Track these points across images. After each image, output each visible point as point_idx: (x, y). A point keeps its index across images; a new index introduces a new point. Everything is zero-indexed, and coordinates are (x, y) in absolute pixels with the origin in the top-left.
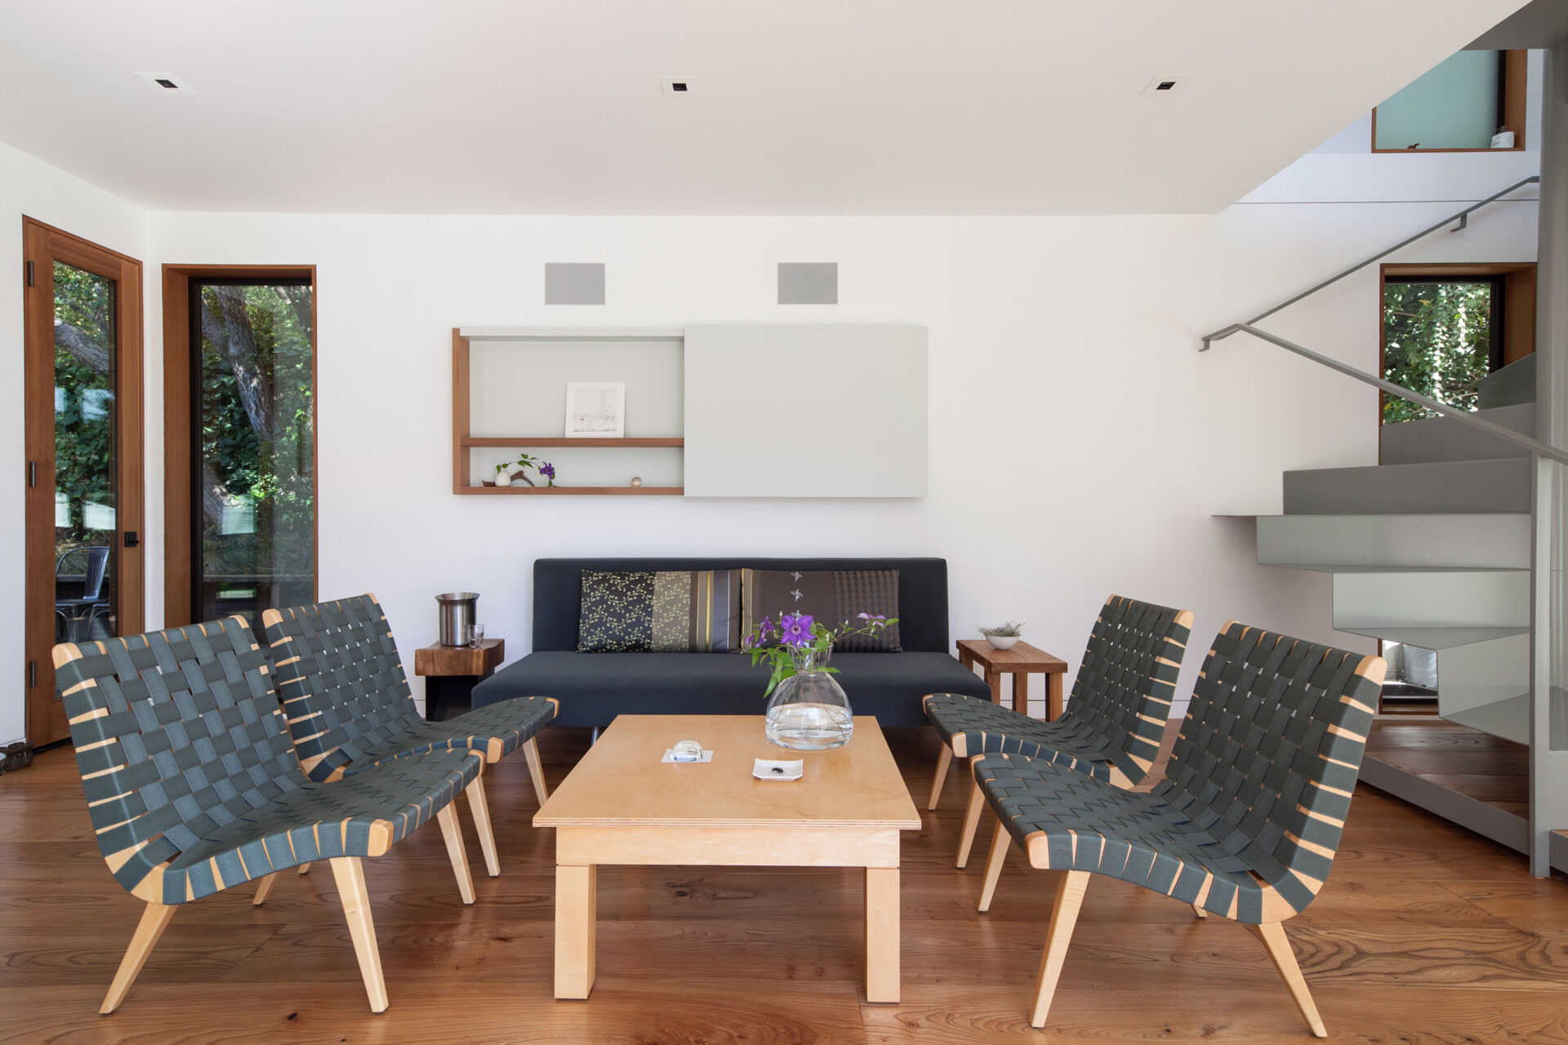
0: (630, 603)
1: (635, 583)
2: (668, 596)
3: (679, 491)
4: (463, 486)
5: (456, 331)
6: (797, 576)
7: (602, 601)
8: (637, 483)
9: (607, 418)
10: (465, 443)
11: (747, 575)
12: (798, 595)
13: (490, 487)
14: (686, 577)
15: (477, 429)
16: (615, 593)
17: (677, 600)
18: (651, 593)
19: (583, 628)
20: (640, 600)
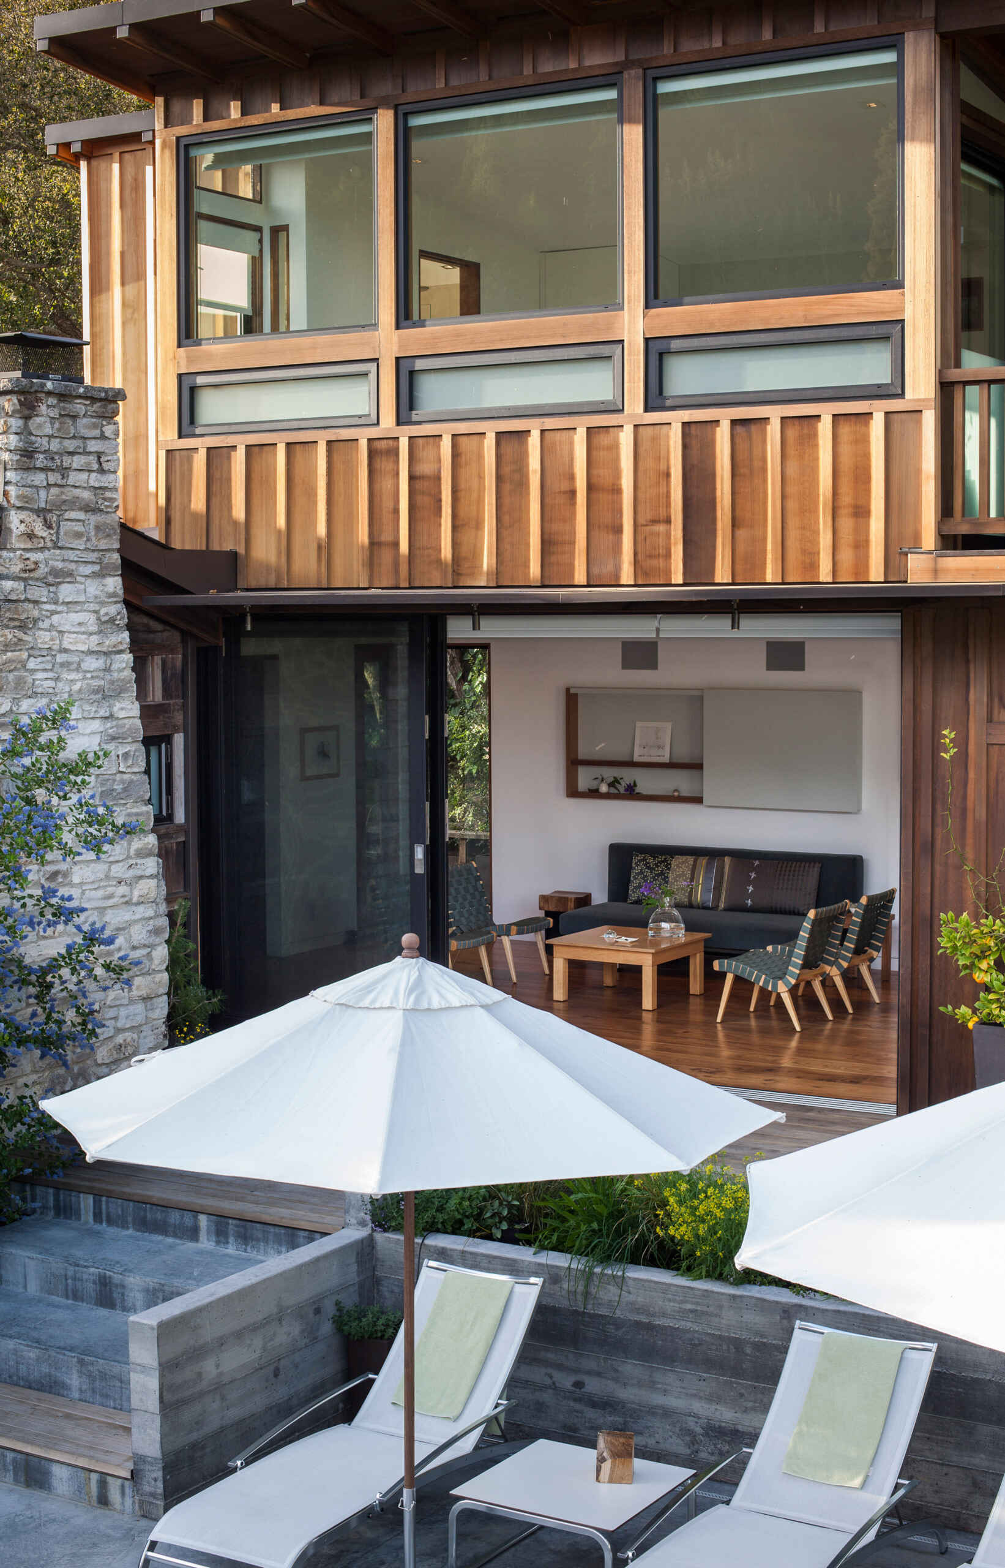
0: (656, 875)
1: (661, 862)
2: (679, 871)
3: (699, 800)
4: (573, 792)
5: (568, 690)
6: (757, 863)
7: (641, 872)
8: (676, 794)
9: (659, 747)
10: (573, 762)
11: (727, 860)
12: (753, 875)
13: (593, 794)
14: (691, 860)
15: (583, 752)
16: (649, 868)
17: (683, 874)
18: (669, 869)
19: (631, 888)
20: (662, 873)
